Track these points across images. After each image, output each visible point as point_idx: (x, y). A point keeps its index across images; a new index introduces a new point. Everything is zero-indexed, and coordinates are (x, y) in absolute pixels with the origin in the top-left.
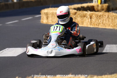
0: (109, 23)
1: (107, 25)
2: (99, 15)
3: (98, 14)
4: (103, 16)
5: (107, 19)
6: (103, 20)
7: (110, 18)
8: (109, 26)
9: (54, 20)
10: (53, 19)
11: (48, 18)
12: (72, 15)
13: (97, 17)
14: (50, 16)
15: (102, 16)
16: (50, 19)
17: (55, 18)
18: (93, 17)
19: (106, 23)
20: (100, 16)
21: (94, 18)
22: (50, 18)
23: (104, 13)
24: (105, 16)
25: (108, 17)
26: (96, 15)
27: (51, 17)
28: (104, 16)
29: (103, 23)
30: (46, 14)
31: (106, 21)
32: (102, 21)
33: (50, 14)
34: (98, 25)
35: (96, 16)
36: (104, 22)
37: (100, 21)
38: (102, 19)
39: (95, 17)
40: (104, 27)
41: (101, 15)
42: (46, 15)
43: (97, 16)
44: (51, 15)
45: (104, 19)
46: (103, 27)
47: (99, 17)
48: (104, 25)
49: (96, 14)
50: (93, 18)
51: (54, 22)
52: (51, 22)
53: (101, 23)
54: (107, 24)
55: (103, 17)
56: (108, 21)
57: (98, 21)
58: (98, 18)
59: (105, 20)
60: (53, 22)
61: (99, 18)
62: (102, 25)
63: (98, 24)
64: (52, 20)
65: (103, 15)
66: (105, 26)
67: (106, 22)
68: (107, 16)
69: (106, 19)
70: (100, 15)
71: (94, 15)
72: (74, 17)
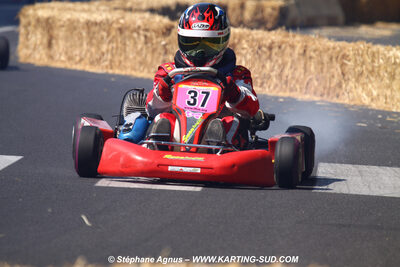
0: (308, 79)
1: (298, 86)
2: (267, 42)
3: (262, 39)
4: (283, 46)
5: (299, 59)
6: (284, 65)
7: (311, 58)
8: (306, 88)
9: (77, 52)
10: (71, 46)
11: (54, 42)
12: (153, 34)
13: (256, 48)
14: (61, 33)
15: (280, 47)
16: (60, 46)
17: (81, 45)
18: (243, 49)
19: (293, 78)
20: (270, 48)
21: (244, 52)
22: (61, 43)
23: (288, 36)
24: (293, 47)
25: (305, 51)
26: (253, 40)
27: (66, 39)
28: (288, 50)
29: (280, 76)
30: (44, 24)
31: (295, 69)
32: (276, 67)
33: (63, 26)
34: (262, 84)
35: (251, 46)
36: (287, 71)
37: (268, 65)
38: (280, 62)
39: (250, 51)
40: (287, 94)
41: (273, 43)
42: (44, 29)
43: (260, 48)
44: (64, 29)
45: (289, 60)
46: (281, 94)
47: (264, 49)
48: (286, 82)
49: (255, 37)
50: (240, 54)
51: (78, 58)
52: (63, 58)
53: (273, 74)
54: (297, 81)
55: (283, 52)
56: (302, 71)
57: (263, 66)
58: (260, 56)
59: (289, 64)
60: (70, 58)
61: (264, 57)
62: (276, 86)
63: (259, 81)
64: (66, 53)
65: (283, 42)
66: (291, 90)
67: (293, 73)
68: (298, 49)
69: (293, 61)
70: (270, 41)
71: (247, 41)
72: (163, 43)
